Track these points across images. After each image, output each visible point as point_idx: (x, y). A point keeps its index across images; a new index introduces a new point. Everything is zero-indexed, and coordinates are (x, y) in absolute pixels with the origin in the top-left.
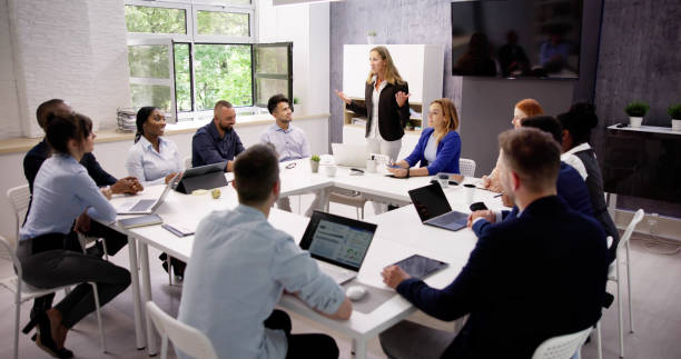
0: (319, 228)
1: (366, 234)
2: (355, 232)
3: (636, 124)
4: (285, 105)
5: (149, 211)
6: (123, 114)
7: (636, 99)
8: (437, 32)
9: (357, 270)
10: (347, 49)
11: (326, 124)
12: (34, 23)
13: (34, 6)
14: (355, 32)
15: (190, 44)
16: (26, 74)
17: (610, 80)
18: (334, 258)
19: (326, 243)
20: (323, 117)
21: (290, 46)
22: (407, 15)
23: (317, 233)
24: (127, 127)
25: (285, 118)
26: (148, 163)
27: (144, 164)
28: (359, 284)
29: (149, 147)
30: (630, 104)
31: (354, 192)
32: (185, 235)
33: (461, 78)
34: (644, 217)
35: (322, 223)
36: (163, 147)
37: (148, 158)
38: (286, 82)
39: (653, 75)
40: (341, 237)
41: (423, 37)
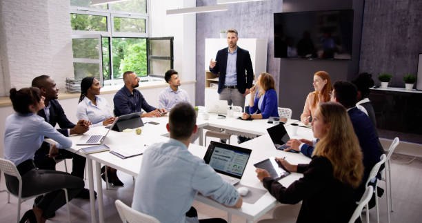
0: (214, 152)
1: (245, 156)
2: (237, 154)
3: (384, 86)
4: (175, 76)
5: (99, 142)
6: (69, 82)
7: (384, 71)
8: (263, 31)
9: (240, 178)
10: (207, 41)
11: (193, 87)
12: (15, 25)
13: (14, 14)
14: (212, 31)
15: (109, 38)
16: (9, 56)
17: (368, 60)
18: (225, 171)
19: (220, 161)
20: (191, 83)
21: (172, 39)
22: (244, 20)
23: (213, 155)
24: (72, 90)
25: (176, 84)
26: (90, 112)
27: (87, 113)
28: (242, 186)
29: (90, 103)
30: (381, 75)
31: (220, 129)
32: (127, 158)
33: (279, 59)
34: (400, 143)
35: (216, 149)
36: (98, 102)
37: (90, 109)
38: (169, 61)
39: (393, 57)
40: (229, 157)
41: (254, 34)
